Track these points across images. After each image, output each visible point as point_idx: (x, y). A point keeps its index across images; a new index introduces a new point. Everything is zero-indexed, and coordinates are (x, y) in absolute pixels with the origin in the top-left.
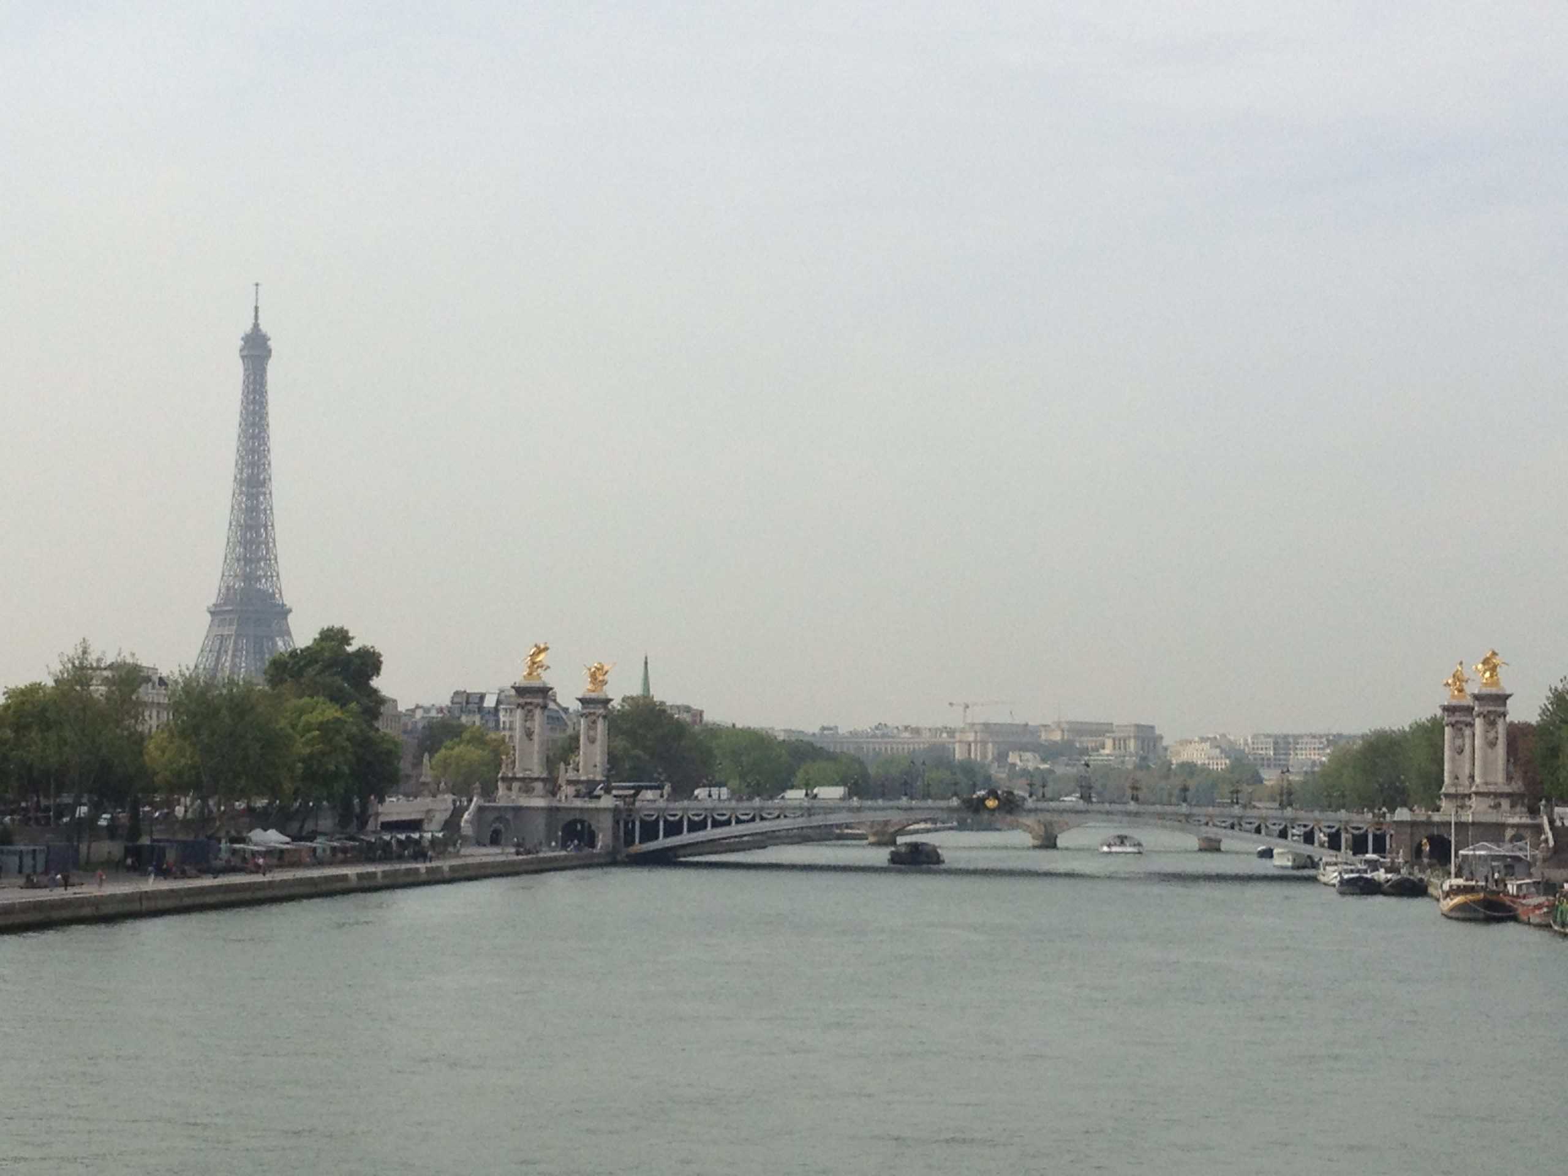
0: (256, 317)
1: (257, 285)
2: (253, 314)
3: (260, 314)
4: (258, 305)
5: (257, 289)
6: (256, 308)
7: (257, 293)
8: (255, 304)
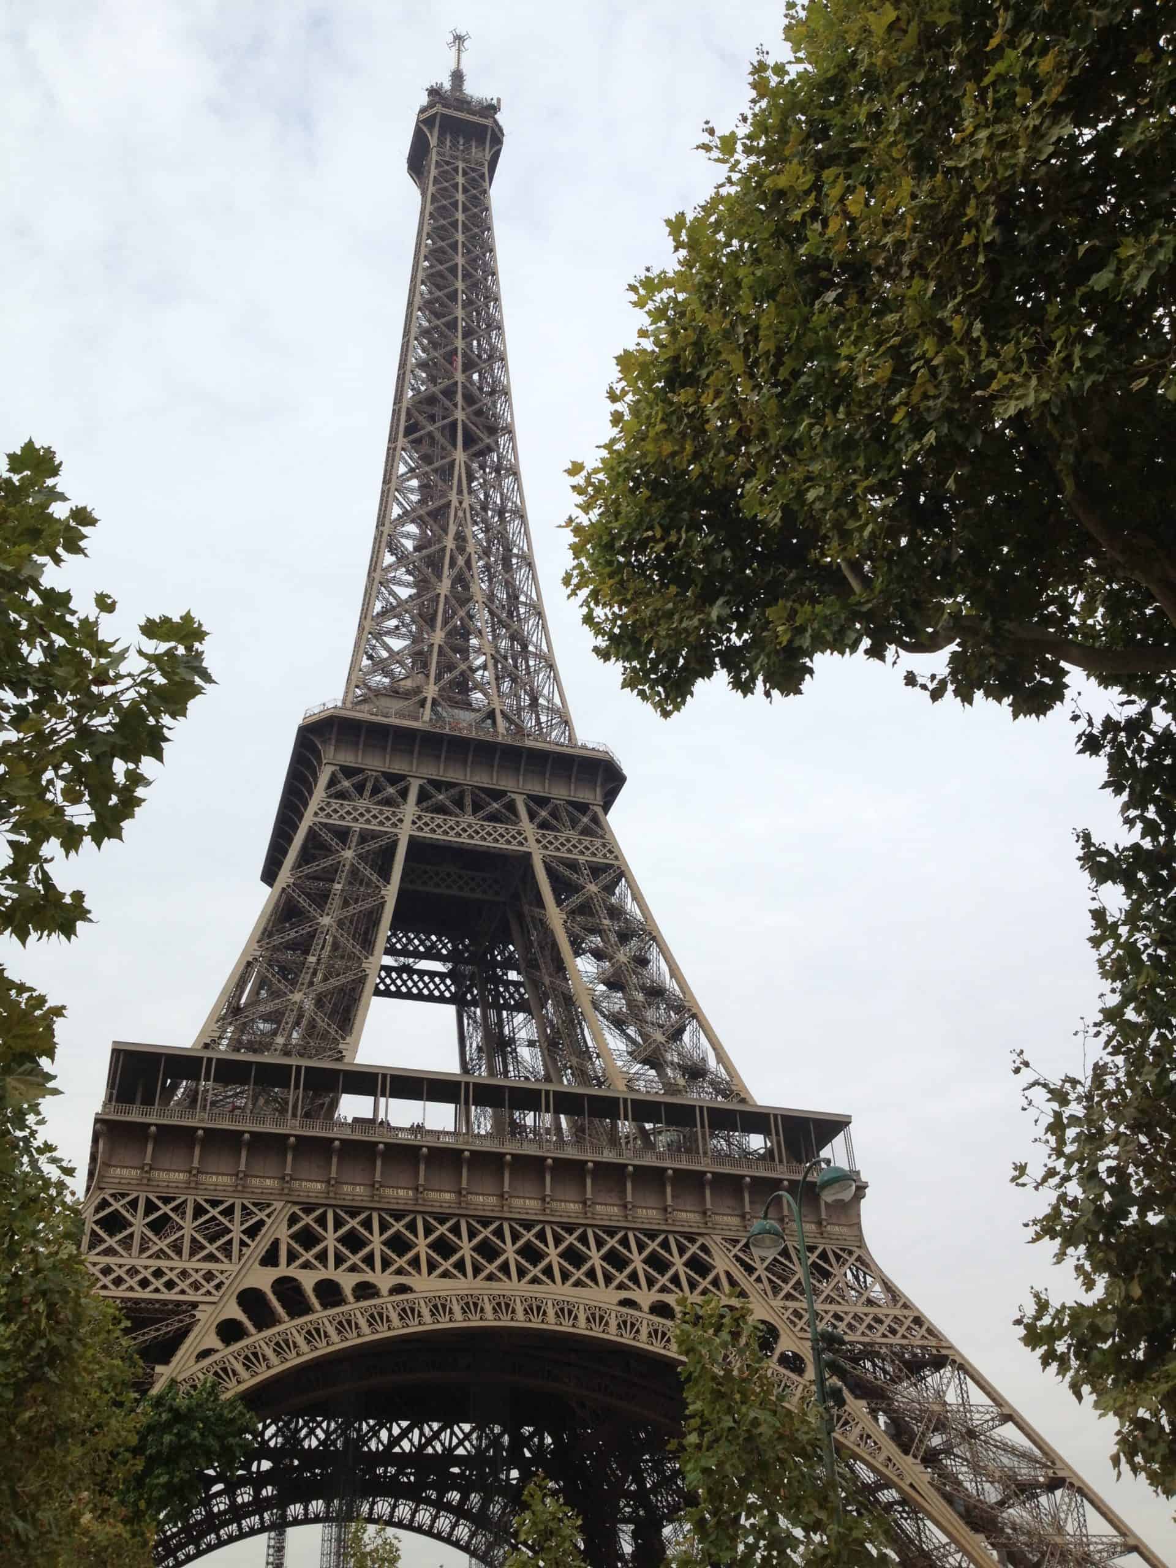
1: (459, 39)
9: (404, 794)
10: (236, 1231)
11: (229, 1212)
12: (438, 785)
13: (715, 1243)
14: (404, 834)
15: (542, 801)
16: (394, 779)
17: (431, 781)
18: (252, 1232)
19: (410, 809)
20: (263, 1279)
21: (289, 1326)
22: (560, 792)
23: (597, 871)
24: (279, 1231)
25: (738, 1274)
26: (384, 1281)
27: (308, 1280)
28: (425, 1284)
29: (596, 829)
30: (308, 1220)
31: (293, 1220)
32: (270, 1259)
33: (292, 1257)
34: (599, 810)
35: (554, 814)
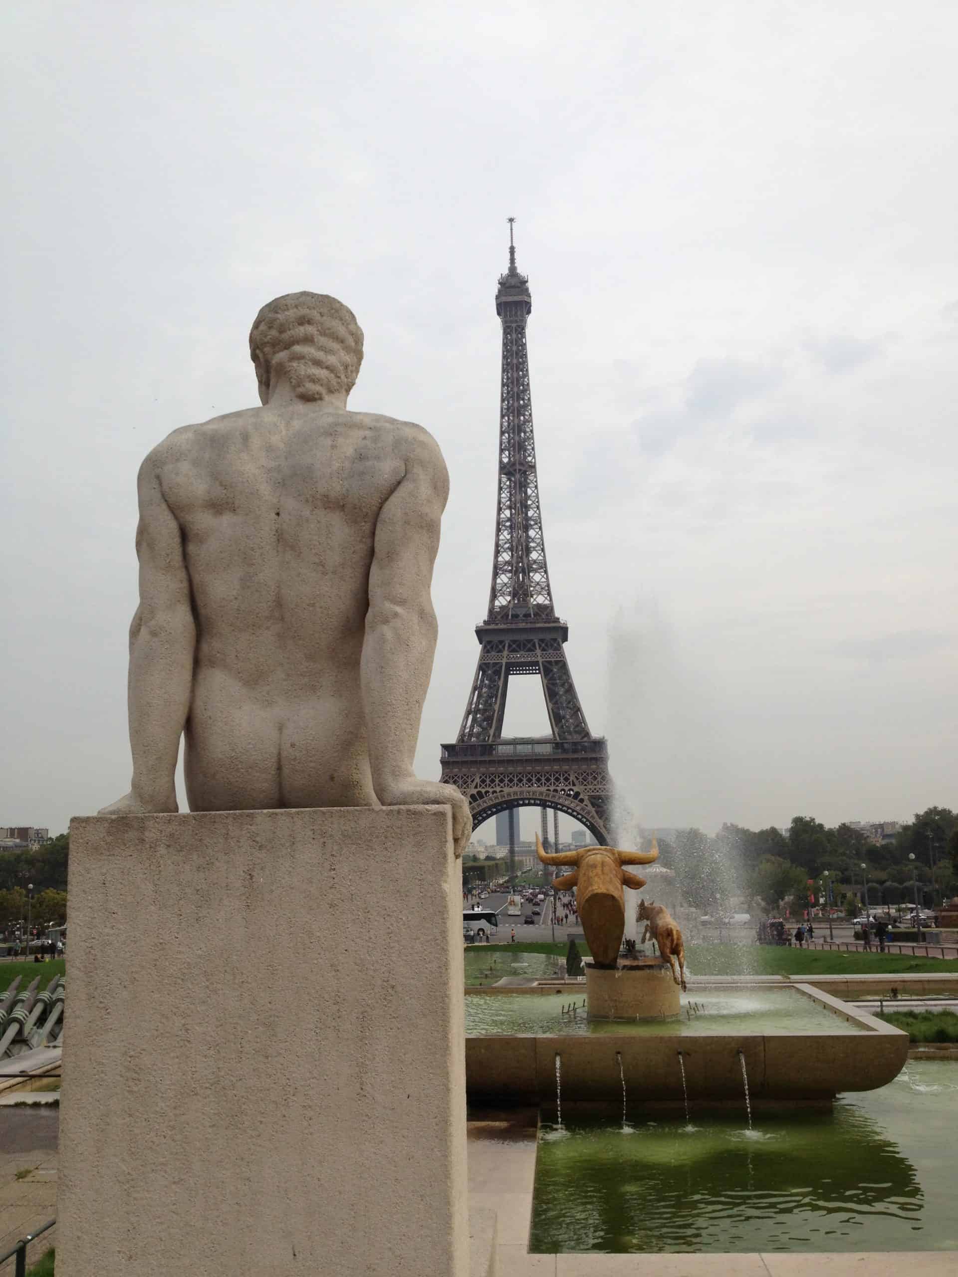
0: (512, 260)
1: (511, 220)
2: (508, 256)
3: (516, 256)
4: (514, 245)
5: (511, 225)
6: (512, 250)
7: (511, 229)
8: (510, 245)
9: (504, 647)
10: (470, 781)
11: (467, 777)
12: (514, 642)
13: (572, 773)
14: (504, 661)
15: (542, 640)
16: (501, 642)
17: (511, 641)
18: (472, 782)
19: (506, 653)
20: (474, 791)
21: (480, 801)
22: (548, 636)
23: (557, 662)
24: (478, 780)
25: (575, 780)
26: (498, 789)
27: (483, 791)
28: (507, 790)
29: (559, 648)
30: (483, 777)
31: (481, 777)
32: (476, 787)
33: (480, 786)
34: (560, 640)
35: (546, 645)
